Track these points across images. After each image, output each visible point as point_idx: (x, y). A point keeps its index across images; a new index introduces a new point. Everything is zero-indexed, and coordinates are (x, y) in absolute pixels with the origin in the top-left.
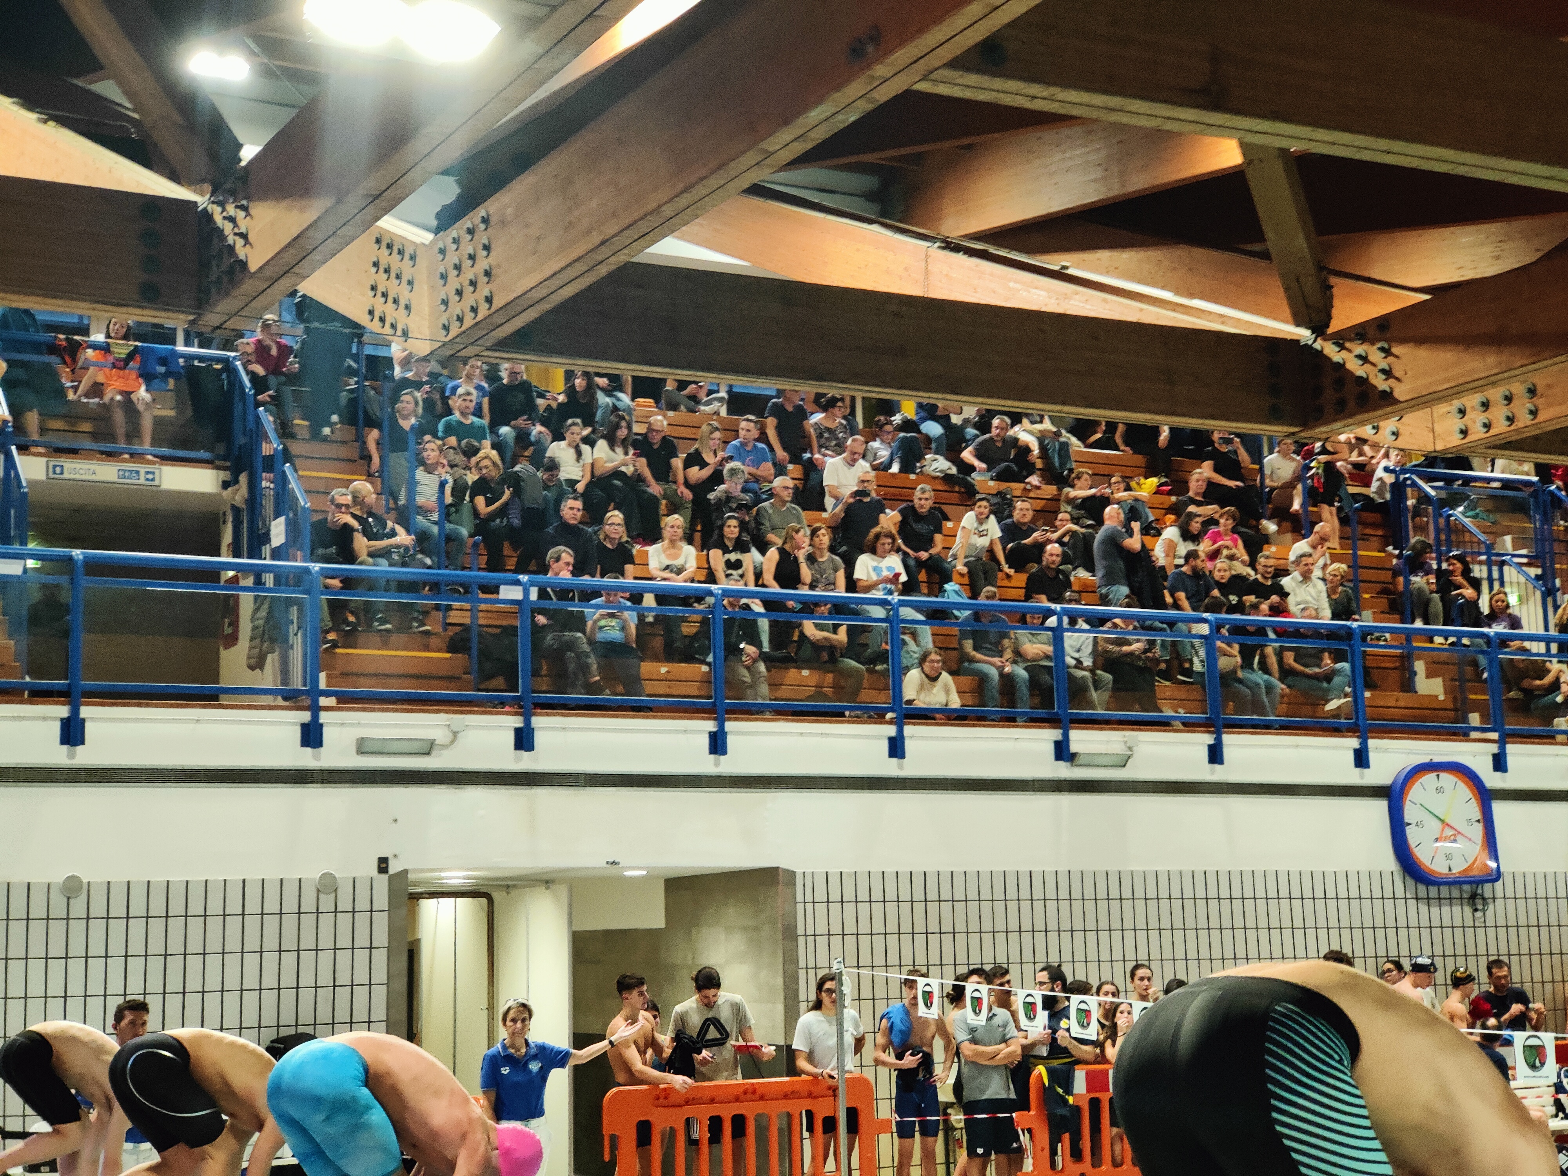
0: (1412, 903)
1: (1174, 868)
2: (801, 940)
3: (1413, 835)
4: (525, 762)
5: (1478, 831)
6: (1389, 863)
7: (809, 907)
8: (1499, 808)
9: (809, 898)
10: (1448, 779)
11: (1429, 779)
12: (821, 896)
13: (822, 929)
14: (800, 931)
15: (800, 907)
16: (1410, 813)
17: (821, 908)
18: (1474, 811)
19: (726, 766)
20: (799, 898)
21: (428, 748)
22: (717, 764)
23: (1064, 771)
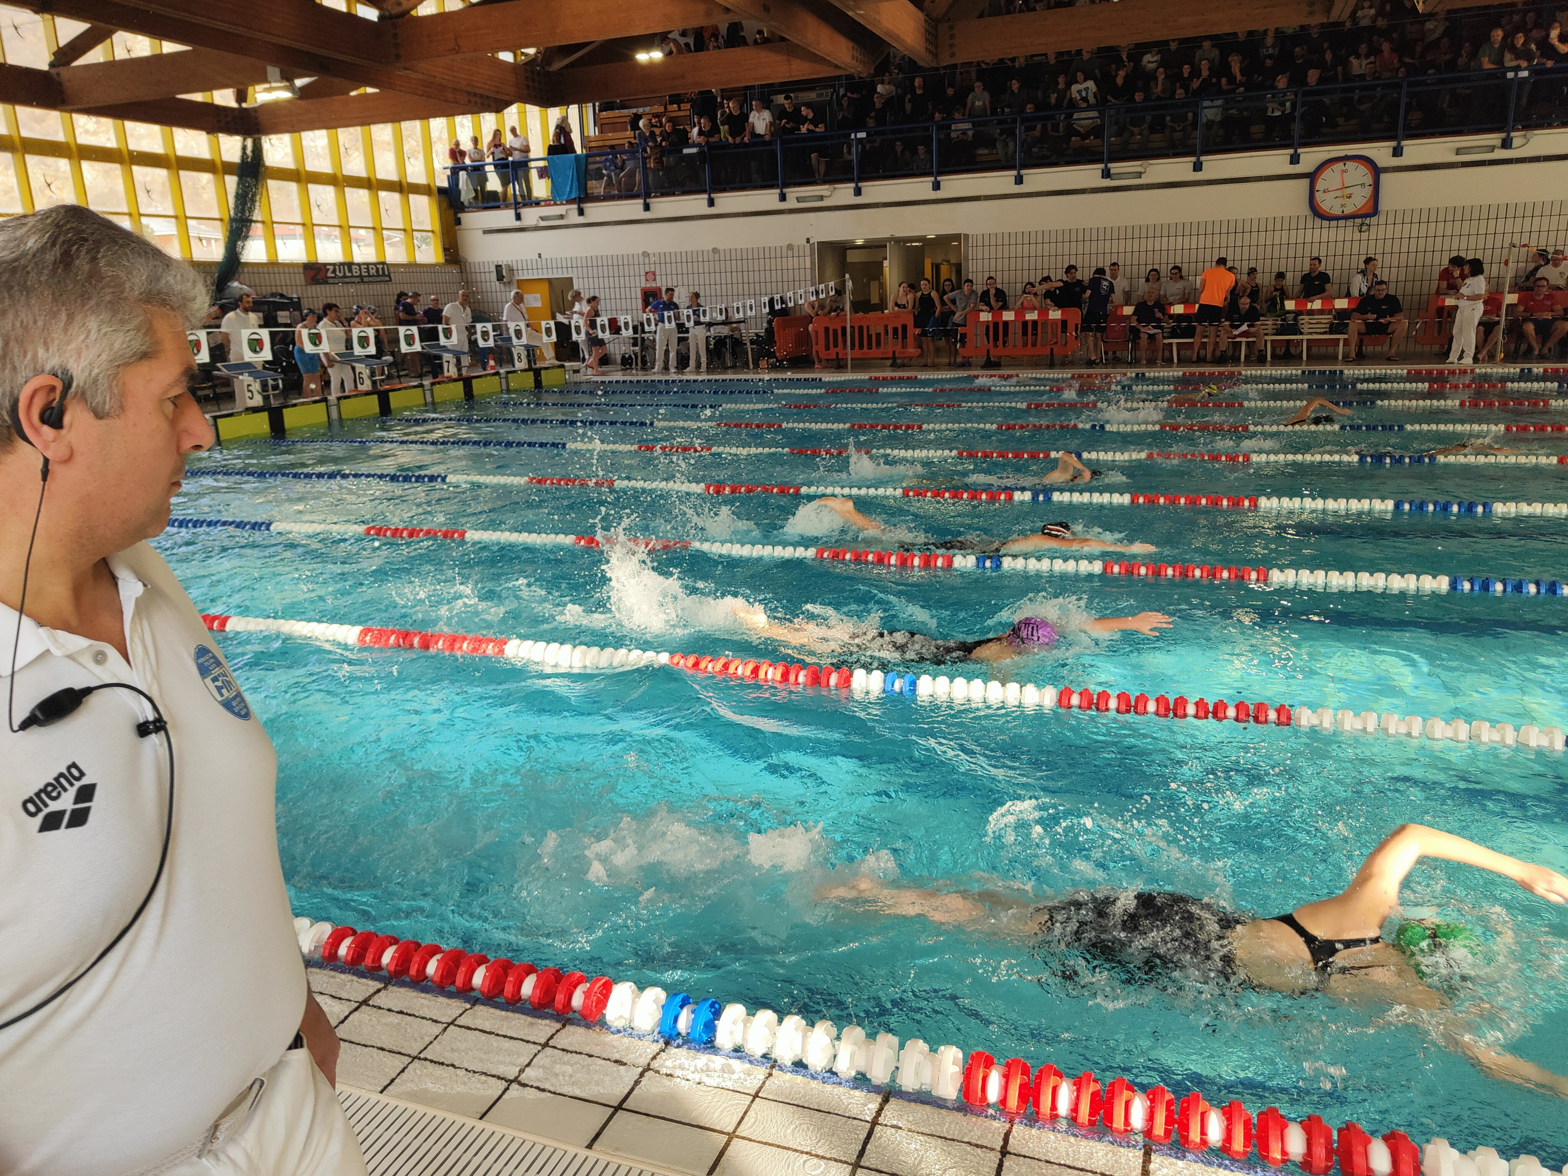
0: (1317, 232)
3: (1319, 196)
4: (859, 200)
5: (1368, 191)
6: (1306, 211)
8: (1383, 177)
10: (1351, 165)
11: (1340, 166)
12: (980, 243)
13: (980, 256)
16: (1320, 185)
17: (980, 250)
18: (1369, 180)
19: (940, 195)
20: (971, 245)
21: (821, 198)
22: (936, 194)
23: (1107, 183)
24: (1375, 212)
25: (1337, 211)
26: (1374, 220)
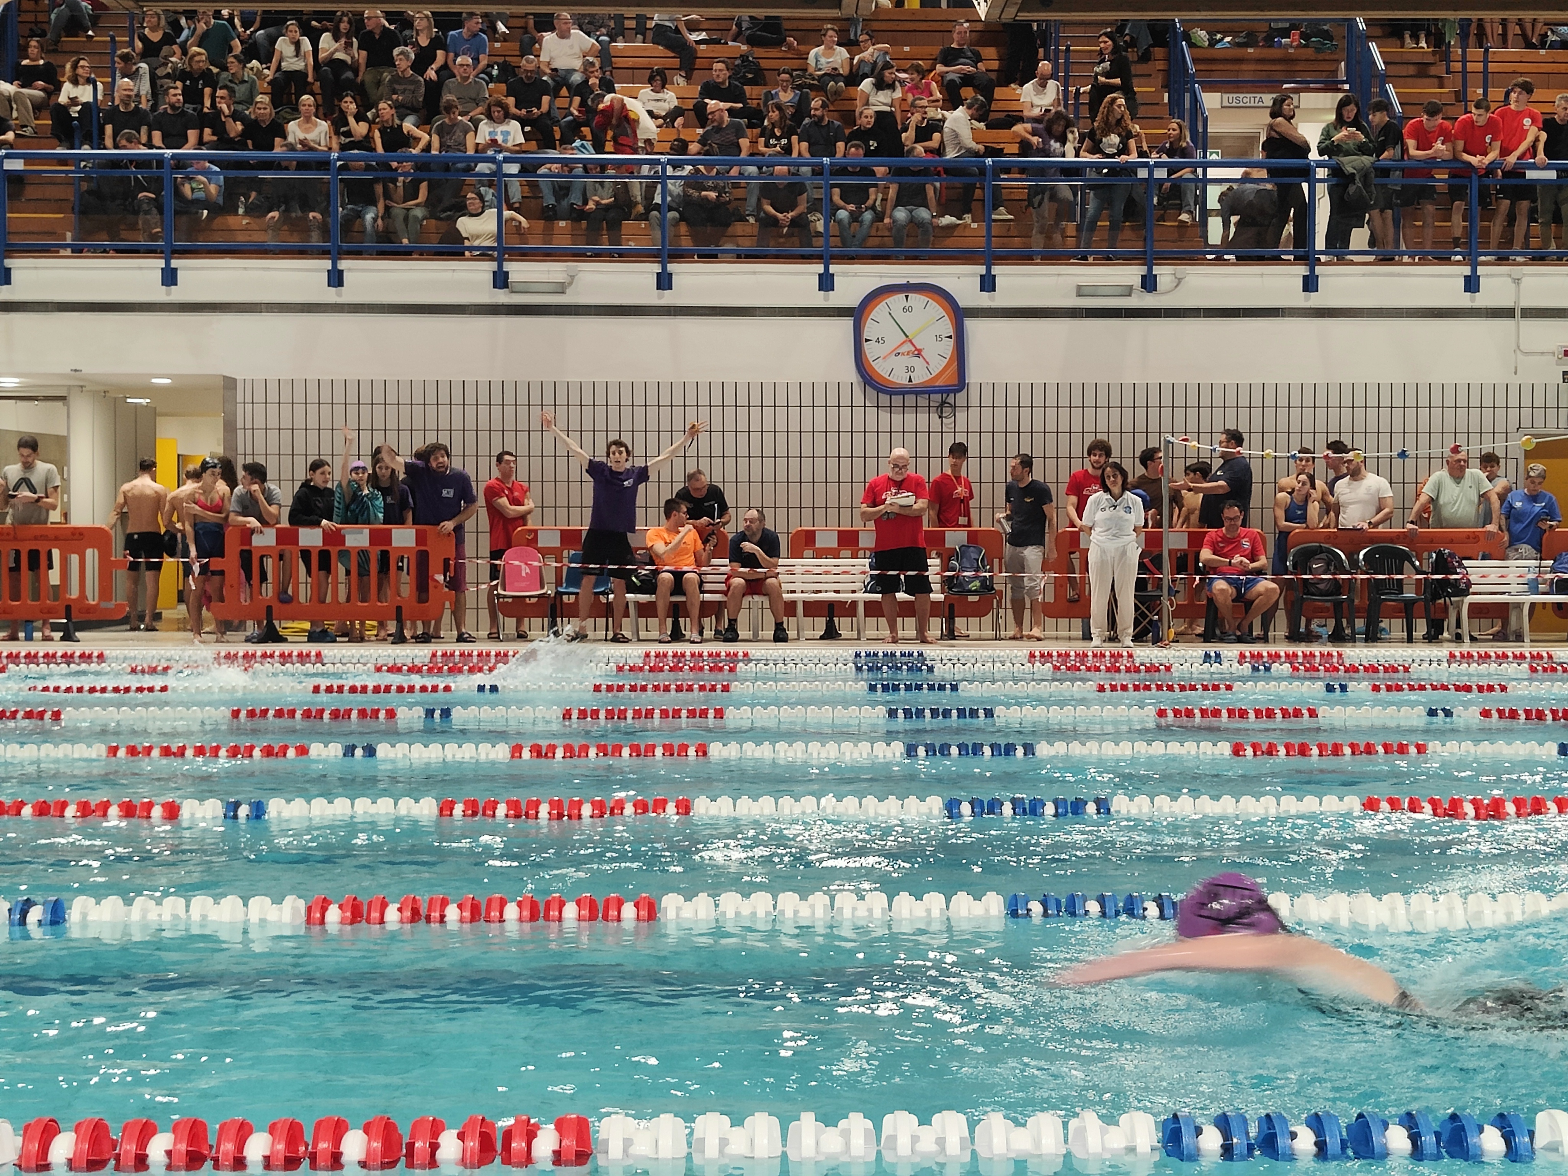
0: (871, 411)
1: (613, 379)
2: (240, 433)
3: (871, 351)
5: (948, 346)
7: (249, 407)
9: (248, 399)
10: (916, 299)
11: (897, 301)
12: (259, 397)
13: (259, 423)
14: (240, 424)
15: (240, 407)
16: (870, 330)
17: (260, 409)
18: (947, 327)
19: (176, 294)
20: (240, 399)
22: (168, 294)
23: (502, 297)
24: (961, 384)
25: (900, 378)
26: (961, 398)
